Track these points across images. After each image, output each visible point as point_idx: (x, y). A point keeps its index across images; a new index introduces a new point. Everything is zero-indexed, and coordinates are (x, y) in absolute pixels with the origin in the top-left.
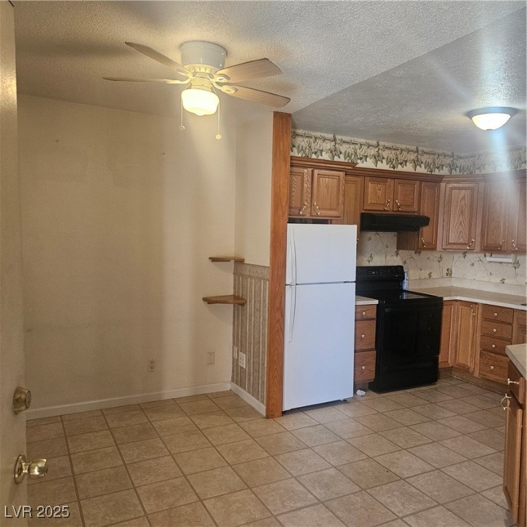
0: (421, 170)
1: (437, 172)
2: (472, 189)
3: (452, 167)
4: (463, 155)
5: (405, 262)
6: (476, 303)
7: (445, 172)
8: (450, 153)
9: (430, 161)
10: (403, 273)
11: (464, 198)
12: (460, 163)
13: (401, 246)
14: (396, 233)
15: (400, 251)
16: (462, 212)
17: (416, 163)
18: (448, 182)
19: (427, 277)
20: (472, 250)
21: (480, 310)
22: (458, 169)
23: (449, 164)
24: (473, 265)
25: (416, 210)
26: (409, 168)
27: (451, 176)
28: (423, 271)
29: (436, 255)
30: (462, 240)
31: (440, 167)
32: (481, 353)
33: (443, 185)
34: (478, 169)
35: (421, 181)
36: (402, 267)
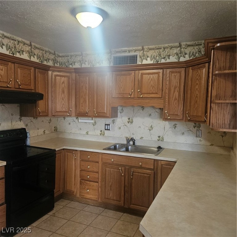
0: (34, 59)
1: (45, 63)
2: (68, 77)
3: (55, 61)
4: (61, 55)
5: (27, 125)
6: (76, 150)
7: (50, 63)
8: (53, 52)
9: (40, 54)
10: (26, 133)
11: (63, 82)
12: (59, 59)
13: (23, 114)
14: (19, 105)
15: (23, 118)
16: (63, 92)
17: (31, 54)
18: (53, 71)
19: (42, 133)
20: (70, 116)
21: (79, 155)
22: (58, 63)
23: (53, 59)
24: (70, 124)
25: (33, 88)
26: (25, 56)
27: (54, 67)
28: (39, 130)
29: (48, 118)
30: (64, 110)
31: (47, 60)
32: (80, 182)
33: (50, 73)
34: (71, 64)
35: (35, 68)
36: (25, 129)
